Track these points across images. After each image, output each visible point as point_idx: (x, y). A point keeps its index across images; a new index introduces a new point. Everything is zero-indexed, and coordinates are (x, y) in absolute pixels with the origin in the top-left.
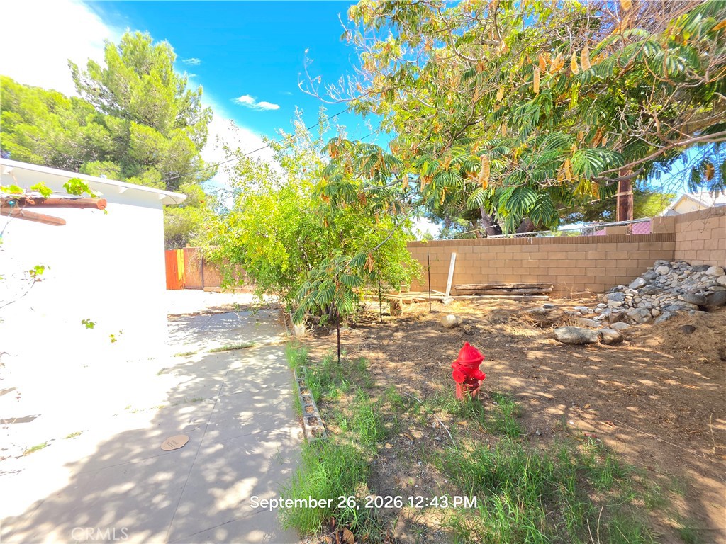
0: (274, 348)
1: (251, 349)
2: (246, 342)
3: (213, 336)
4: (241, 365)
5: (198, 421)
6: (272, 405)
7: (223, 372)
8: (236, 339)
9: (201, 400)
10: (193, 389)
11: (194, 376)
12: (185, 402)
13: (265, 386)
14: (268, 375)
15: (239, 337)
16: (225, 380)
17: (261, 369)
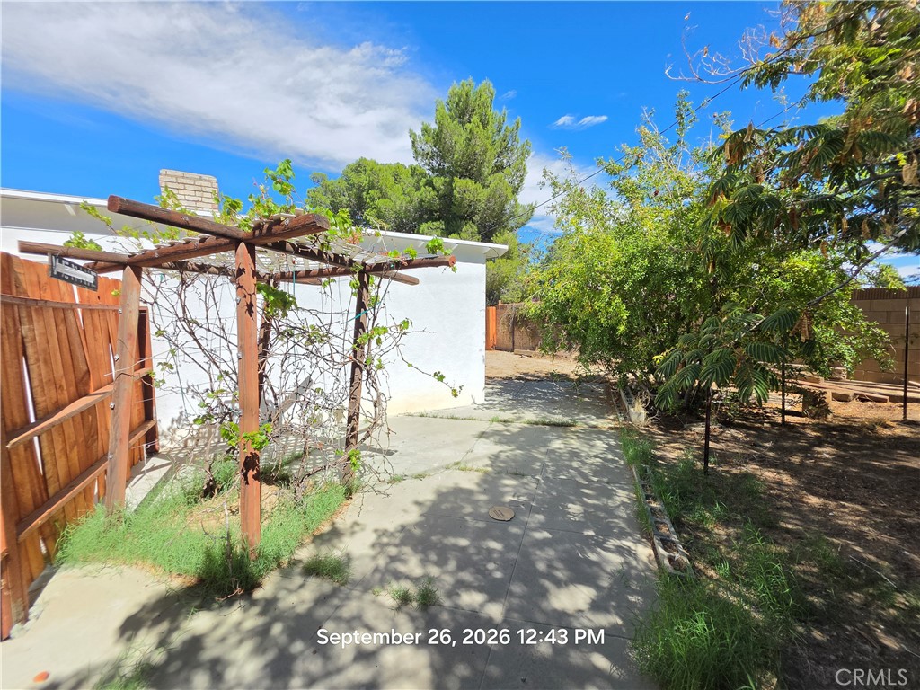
0: (602, 433)
1: (573, 429)
2: (567, 419)
3: (528, 406)
4: (562, 446)
5: (522, 498)
6: (606, 505)
7: (543, 450)
8: (555, 414)
9: (523, 476)
10: (514, 461)
11: (514, 447)
12: (507, 474)
13: (595, 479)
14: (597, 466)
15: (557, 411)
16: (546, 459)
17: (588, 456)
